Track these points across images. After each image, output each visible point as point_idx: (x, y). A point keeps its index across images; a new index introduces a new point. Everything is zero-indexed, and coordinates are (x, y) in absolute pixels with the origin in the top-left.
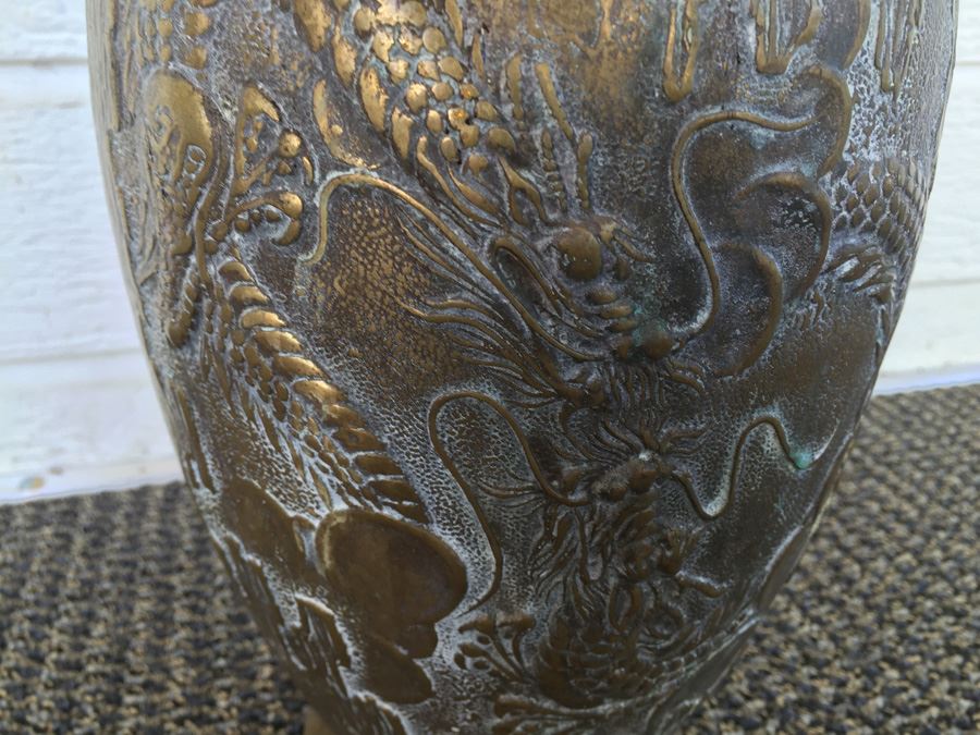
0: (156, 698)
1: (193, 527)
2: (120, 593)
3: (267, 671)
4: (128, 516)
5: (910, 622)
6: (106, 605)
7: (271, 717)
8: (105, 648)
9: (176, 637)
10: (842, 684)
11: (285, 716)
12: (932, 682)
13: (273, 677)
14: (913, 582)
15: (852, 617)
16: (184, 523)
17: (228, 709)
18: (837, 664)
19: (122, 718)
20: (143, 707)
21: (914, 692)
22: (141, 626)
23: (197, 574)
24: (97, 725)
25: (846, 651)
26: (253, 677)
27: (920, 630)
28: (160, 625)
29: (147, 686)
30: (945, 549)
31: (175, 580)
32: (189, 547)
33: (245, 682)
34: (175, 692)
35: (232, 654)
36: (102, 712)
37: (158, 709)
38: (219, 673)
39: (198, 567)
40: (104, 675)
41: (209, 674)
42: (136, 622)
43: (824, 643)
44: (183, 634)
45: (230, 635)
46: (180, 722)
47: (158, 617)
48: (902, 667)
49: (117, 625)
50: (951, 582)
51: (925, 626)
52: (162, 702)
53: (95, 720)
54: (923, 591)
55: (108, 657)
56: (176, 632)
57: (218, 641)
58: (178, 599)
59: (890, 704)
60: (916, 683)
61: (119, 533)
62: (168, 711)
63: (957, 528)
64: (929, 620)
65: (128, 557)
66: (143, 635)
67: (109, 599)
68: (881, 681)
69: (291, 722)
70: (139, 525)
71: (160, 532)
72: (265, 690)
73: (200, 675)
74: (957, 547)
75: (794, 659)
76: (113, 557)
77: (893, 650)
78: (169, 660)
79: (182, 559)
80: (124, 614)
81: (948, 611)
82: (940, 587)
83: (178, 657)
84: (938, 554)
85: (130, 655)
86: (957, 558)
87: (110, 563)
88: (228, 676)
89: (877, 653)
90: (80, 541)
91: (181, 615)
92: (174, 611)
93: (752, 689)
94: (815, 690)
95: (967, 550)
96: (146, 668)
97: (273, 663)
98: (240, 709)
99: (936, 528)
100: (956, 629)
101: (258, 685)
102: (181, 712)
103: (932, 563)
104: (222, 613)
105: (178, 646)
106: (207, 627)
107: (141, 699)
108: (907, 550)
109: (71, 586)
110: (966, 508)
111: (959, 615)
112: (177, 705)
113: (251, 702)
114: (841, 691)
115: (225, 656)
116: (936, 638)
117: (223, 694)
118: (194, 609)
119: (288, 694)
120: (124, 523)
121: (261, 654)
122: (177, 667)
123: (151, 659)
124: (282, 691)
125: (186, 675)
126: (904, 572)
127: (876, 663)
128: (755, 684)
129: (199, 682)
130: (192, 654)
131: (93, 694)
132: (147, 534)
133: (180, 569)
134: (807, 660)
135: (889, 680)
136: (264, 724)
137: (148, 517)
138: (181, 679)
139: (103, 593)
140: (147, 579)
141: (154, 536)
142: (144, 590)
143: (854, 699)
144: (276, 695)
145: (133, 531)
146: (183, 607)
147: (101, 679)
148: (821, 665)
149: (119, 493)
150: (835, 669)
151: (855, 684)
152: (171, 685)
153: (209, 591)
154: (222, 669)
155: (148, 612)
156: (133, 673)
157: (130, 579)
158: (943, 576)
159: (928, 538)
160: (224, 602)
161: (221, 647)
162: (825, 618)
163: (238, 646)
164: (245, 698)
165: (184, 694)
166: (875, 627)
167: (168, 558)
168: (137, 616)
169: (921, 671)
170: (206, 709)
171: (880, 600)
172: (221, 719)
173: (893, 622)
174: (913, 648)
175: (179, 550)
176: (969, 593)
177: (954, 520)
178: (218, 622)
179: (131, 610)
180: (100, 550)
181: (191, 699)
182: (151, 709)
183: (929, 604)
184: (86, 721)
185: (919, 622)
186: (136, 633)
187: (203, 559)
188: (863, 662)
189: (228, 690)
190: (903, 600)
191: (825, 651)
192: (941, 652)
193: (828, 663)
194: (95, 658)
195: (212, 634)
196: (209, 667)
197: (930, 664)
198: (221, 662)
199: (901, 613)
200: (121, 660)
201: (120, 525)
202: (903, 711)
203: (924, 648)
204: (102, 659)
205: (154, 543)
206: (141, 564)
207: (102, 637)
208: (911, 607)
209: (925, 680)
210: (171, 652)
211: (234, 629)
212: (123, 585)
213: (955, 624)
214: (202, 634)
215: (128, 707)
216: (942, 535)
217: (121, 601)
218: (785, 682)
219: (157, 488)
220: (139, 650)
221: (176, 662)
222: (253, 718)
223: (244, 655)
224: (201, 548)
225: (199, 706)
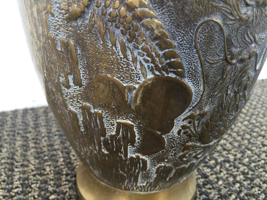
0: (26, 169)
1: (33, 120)
2: (11, 139)
3: (62, 159)
4: (11, 118)
5: (251, 139)
6: (6, 143)
7: (64, 173)
8: (7, 155)
9: (31, 151)
10: (235, 155)
11: (69, 172)
12: (260, 154)
13: (64, 161)
14: (249, 128)
15: (234, 138)
16: (30, 119)
17: (50, 171)
18: (233, 150)
19: (14, 175)
20: (21, 172)
21: (256, 157)
22: (19, 148)
23: (36, 134)
24: (6, 178)
25: (235, 147)
26: (57, 161)
27: (254, 141)
28: (25, 148)
29: (22, 166)
30: (256, 120)
31: (29, 135)
32: (32, 126)
33: (55, 163)
34: (32, 167)
35: (50, 155)
36: (8, 174)
37: (27, 172)
38: (46, 161)
39: (36, 131)
40: (7, 163)
41: (43, 161)
42: (17, 147)
43: (228, 145)
44: (33, 150)
45: (48, 150)
46: (34, 175)
47: (23, 146)
48: (251, 151)
49: (10, 149)
50: (260, 128)
51: (255, 139)
52: (27, 170)
53: (5, 176)
54: (252, 131)
55: (8, 158)
56: (30, 150)
57: (44, 152)
58: (30, 140)
59: (250, 160)
60: (256, 154)
61: (8, 123)
62: (30, 173)
63: (258, 115)
64: (256, 138)
65: (13, 129)
66: (20, 151)
67: (7, 141)
68: (246, 154)
69: (71, 174)
70: (15, 120)
71: (22, 122)
72: (61, 165)
73: (40, 162)
74: (259, 120)
75: (221, 150)
76: (7, 129)
77: (248, 146)
78: (29, 158)
79: (30, 129)
80: (13, 145)
81: (260, 135)
82: (257, 129)
83: (32, 157)
84: (254, 121)
85: (16, 157)
86: (260, 122)
87: (6, 131)
88: (49, 162)
89: (243, 147)
91: (32, 145)
92: (29, 144)
93: (210, 158)
94: (228, 157)
95: (262, 120)
96: (21, 161)
97: (63, 157)
98: (54, 171)
99: (252, 115)
100: (264, 140)
101: (59, 164)
102: (34, 173)
103: (253, 124)
104: (45, 144)
105: (31, 154)
106: (40, 148)
107: (20, 169)
108: (246, 120)
110: (259, 110)
111: (264, 136)
112: (33, 171)
113: (57, 169)
114: (236, 157)
115: (48, 156)
116: (259, 143)
117: (48, 167)
118: (36, 143)
119: (69, 166)
120: (10, 120)
121: (59, 155)
122: (32, 160)
123: (23, 158)
124: (67, 165)
125: (35, 162)
126: (246, 126)
127: (244, 149)
128: (211, 156)
129: (40, 163)
130: (37, 156)
131: (5, 169)
132: (18, 122)
133: (30, 132)
134: (224, 150)
135: (248, 154)
136: (63, 175)
137: (18, 118)
138: (33, 163)
139: (5, 140)
140: (19, 135)
141: (21, 123)
142: (19, 138)
143: (240, 159)
144: (65, 166)
145: (14, 122)
146: (32, 143)
147: (6, 164)
148: (229, 151)
149: (8, 112)
150: (233, 152)
151: (239, 156)
152: (30, 165)
153: (40, 138)
154: (47, 160)
155: (21, 145)
156: (17, 162)
157: (14, 136)
158: (257, 127)
159: (251, 117)
160: (45, 141)
161: (46, 153)
162: (227, 139)
163: (52, 153)
164: (55, 167)
165: (35, 168)
166: (241, 140)
167: (26, 129)
168: (17, 145)
169: (257, 151)
170: (43, 171)
171: (241, 133)
172: (48, 174)
173: (246, 139)
174: (253, 145)
175: (29, 127)
176: (265, 131)
177: (256, 113)
178: (44, 146)
179: (15, 144)
180: (3, 128)
181: (37, 169)
182: (24, 172)
183: (255, 134)
184: (2, 177)
185: (253, 139)
186: (17, 150)
187: (37, 129)
188: (240, 149)
189: (50, 166)
190: (248, 133)
191: (229, 147)
192: (261, 146)
193: (230, 150)
194: (4, 158)
195: (42, 150)
196: (42, 159)
197: (259, 149)
198: (46, 158)
199: (248, 136)
200: (13, 159)
201: (9, 121)
202: (254, 162)
203: (256, 145)
204: (6, 158)
205: (20, 125)
206: (17, 131)
207: (6, 152)
208: (250, 135)
209: (258, 153)
210: (29, 155)
211: (50, 148)
212: (12, 137)
213: (263, 139)
214: (39, 150)
215: (16, 172)
216: (254, 117)
217: (11, 142)
218: (219, 156)
219: (20, 110)
220: (19, 155)
221: (31, 158)
222: (58, 173)
223: (53, 155)
224: (36, 126)
225: (40, 171)
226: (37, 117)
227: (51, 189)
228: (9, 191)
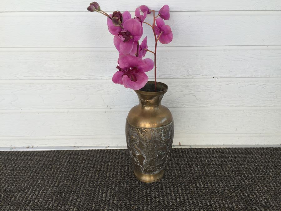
4: (115, 152)
6: (114, 161)
31: (120, 159)
61: (115, 154)
76: (114, 156)
90: (111, 154)
91: (120, 163)
109: (111, 159)
130: (121, 166)
137: (117, 153)
138: (119, 168)
141: (118, 155)
142: (117, 160)
147: (113, 167)
149: (115, 150)
153: (122, 161)
155: (117, 162)
160: (124, 162)
178: (123, 164)
182: (117, 170)
186: (116, 164)
189: (123, 169)
194: (113, 165)
200: (115, 166)
210: (119, 166)
222: (125, 172)
223: (125, 167)
224: (122, 157)
225: (121, 170)
226: (123, 153)
227: (122, 175)
228: (114, 173)
